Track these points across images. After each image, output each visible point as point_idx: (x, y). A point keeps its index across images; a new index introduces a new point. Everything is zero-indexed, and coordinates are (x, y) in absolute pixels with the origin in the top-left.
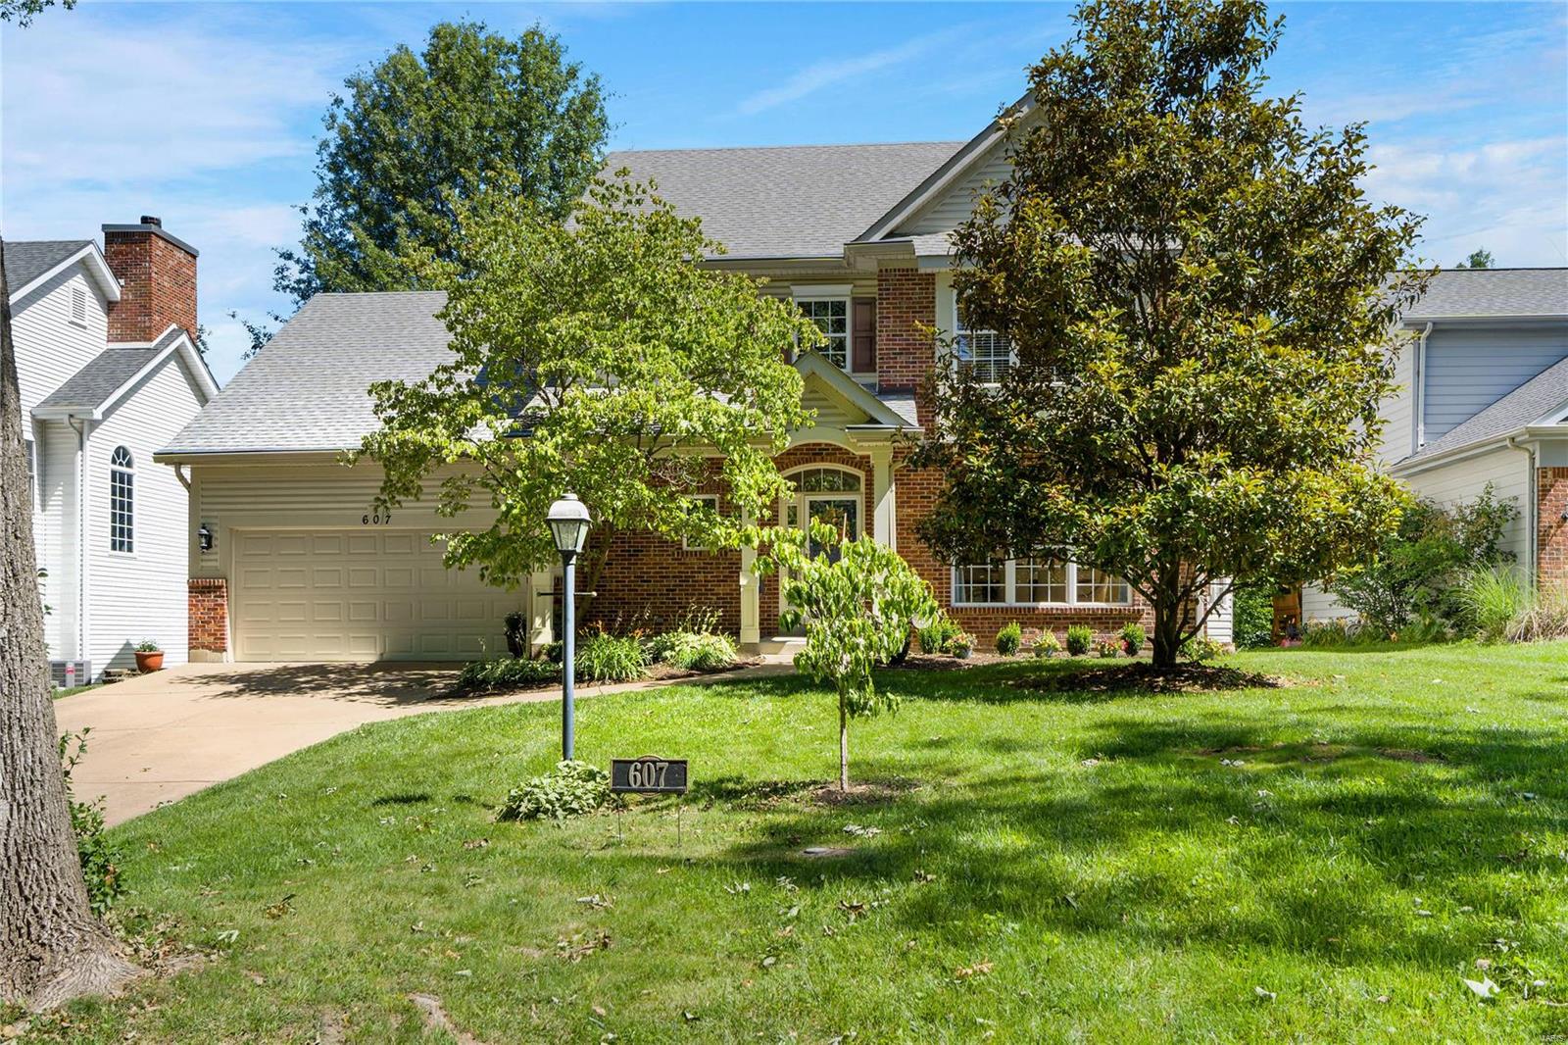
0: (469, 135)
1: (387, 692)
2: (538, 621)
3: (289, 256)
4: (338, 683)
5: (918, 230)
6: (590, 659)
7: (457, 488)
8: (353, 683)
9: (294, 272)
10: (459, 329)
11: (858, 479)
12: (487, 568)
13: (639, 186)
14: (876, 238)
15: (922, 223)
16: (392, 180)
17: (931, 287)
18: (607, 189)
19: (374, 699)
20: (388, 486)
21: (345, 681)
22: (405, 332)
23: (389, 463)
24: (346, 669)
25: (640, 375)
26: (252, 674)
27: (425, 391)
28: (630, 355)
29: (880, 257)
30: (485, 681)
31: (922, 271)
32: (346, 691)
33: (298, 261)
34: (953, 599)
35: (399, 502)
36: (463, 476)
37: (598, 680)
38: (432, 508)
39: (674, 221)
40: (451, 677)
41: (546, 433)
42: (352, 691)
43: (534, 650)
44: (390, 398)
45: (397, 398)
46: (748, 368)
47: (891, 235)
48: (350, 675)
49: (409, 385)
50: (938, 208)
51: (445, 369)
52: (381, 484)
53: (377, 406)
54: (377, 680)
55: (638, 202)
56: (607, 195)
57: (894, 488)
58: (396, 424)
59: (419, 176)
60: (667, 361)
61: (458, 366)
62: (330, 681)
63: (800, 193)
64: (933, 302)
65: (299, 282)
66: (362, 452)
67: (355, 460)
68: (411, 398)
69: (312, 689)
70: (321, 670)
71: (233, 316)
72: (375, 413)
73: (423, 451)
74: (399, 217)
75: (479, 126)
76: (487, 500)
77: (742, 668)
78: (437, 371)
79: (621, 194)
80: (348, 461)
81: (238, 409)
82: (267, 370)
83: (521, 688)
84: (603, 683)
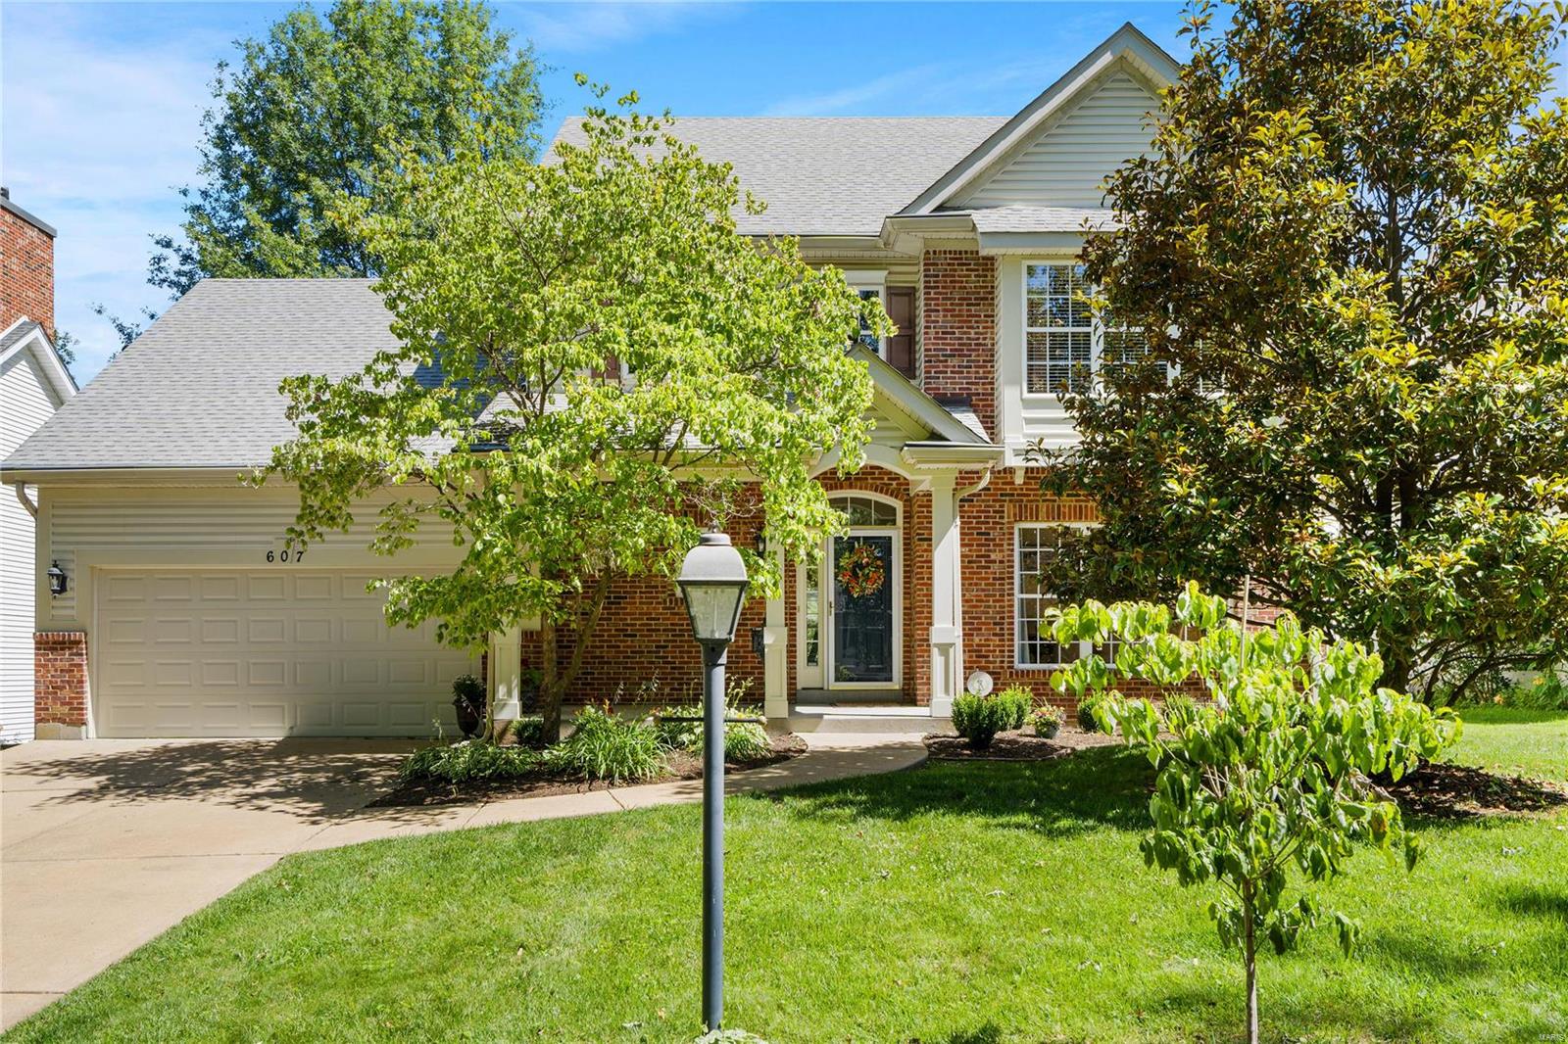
0: (385, 104)
1: (308, 792)
2: (502, 691)
3: (168, 244)
4: (239, 776)
5: (974, 203)
6: (591, 751)
7: (400, 518)
8: (259, 774)
9: (173, 262)
10: (402, 307)
11: (893, 510)
12: (446, 626)
13: (650, 119)
14: (925, 210)
15: (978, 195)
16: (290, 154)
17: (989, 274)
18: (607, 121)
19: (289, 805)
20: (307, 514)
21: (247, 771)
22: (316, 326)
23: (309, 484)
24: (247, 751)
25: (670, 364)
26: (120, 759)
27: (360, 388)
28: (654, 338)
29: (927, 235)
30: (443, 778)
31: (983, 253)
32: (250, 790)
33: (178, 250)
34: (1016, 659)
35: (320, 535)
36: (410, 502)
37: (604, 778)
38: (366, 542)
39: (698, 165)
40: (389, 763)
41: (538, 443)
42: (258, 790)
43: (498, 727)
44: (308, 398)
45: (318, 398)
46: (809, 359)
47: (940, 208)
48: (253, 762)
49: (335, 382)
50: (999, 177)
51: (387, 358)
52: (298, 511)
53: (291, 408)
54: (290, 770)
55: (648, 141)
56: (607, 130)
57: (958, 521)
58: (318, 430)
59: (325, 151)
60: (705, 350)
61: (404, 355)
62: (226, 771)
63: (806, 165)
64: (992, 293)
65: (179, 273)
66: (273, 469)
67: (263, 479)
68: (340, 396)
69: (204, 786)
70: (212, 753)
71: (99, 312)
72: (289, 417)
73: (356, 467)
74: (301, 198)
75: (394, 97)
76: (448, 533)
77: (787, 758)
78: (376, 361)
79: (626, 130)
80: (254, 480)
81: (103, 414)
82: (141, 367)
83: (495, 789)
84: (612, 784)
